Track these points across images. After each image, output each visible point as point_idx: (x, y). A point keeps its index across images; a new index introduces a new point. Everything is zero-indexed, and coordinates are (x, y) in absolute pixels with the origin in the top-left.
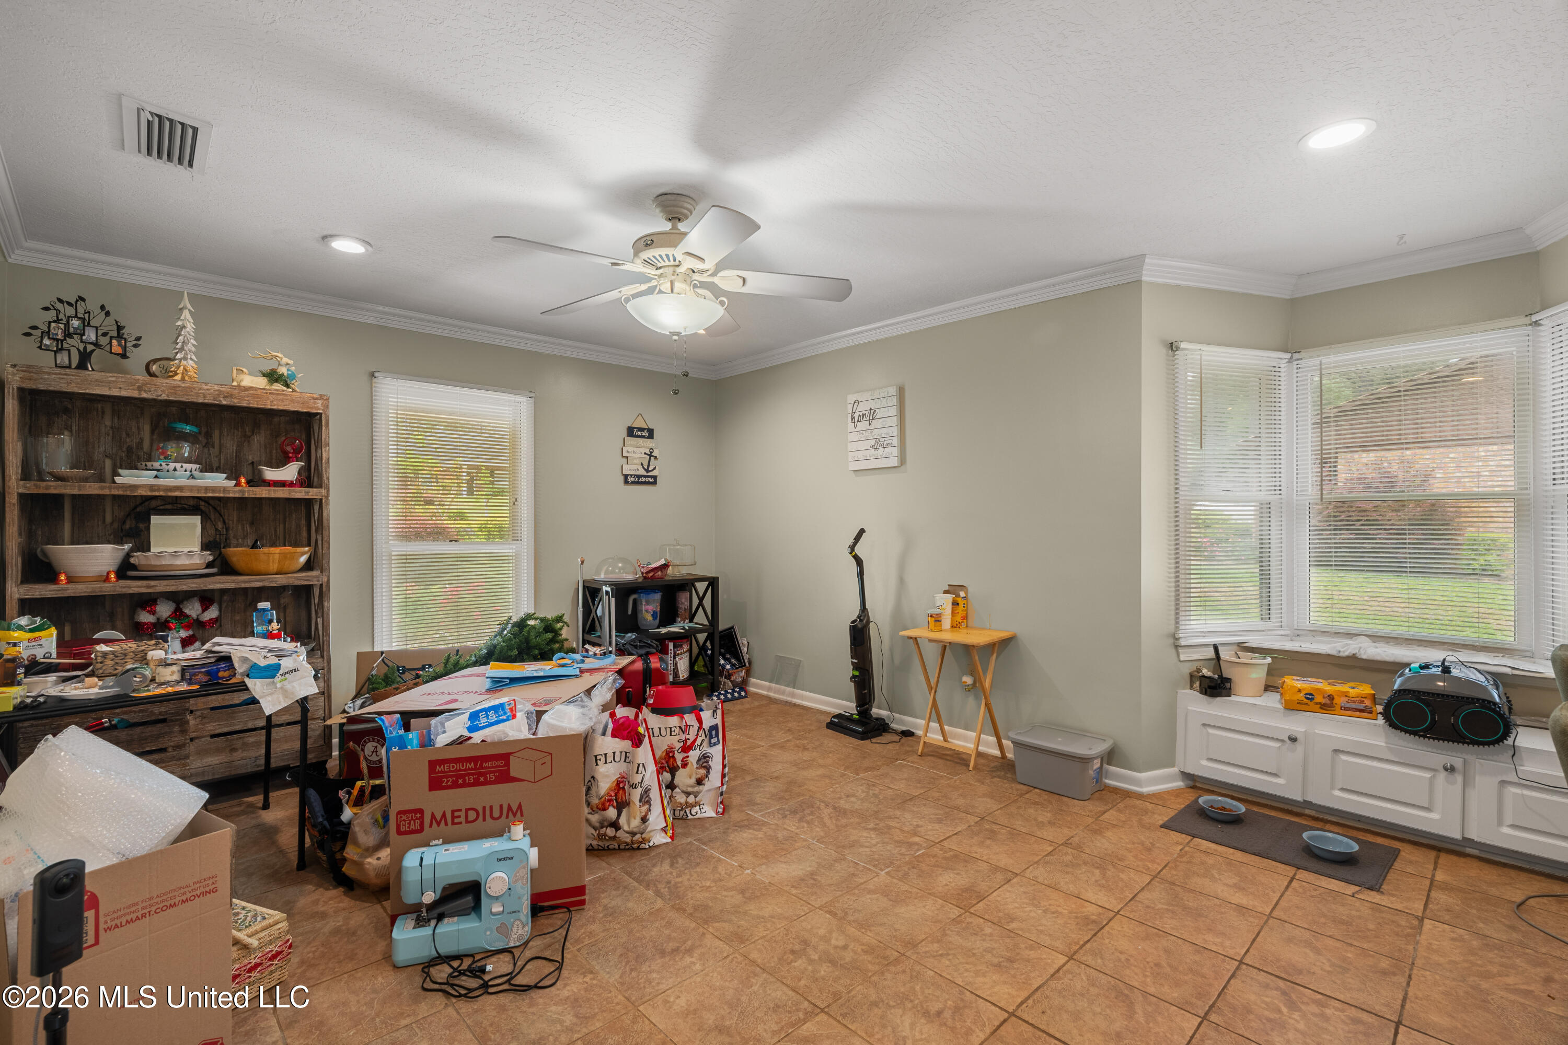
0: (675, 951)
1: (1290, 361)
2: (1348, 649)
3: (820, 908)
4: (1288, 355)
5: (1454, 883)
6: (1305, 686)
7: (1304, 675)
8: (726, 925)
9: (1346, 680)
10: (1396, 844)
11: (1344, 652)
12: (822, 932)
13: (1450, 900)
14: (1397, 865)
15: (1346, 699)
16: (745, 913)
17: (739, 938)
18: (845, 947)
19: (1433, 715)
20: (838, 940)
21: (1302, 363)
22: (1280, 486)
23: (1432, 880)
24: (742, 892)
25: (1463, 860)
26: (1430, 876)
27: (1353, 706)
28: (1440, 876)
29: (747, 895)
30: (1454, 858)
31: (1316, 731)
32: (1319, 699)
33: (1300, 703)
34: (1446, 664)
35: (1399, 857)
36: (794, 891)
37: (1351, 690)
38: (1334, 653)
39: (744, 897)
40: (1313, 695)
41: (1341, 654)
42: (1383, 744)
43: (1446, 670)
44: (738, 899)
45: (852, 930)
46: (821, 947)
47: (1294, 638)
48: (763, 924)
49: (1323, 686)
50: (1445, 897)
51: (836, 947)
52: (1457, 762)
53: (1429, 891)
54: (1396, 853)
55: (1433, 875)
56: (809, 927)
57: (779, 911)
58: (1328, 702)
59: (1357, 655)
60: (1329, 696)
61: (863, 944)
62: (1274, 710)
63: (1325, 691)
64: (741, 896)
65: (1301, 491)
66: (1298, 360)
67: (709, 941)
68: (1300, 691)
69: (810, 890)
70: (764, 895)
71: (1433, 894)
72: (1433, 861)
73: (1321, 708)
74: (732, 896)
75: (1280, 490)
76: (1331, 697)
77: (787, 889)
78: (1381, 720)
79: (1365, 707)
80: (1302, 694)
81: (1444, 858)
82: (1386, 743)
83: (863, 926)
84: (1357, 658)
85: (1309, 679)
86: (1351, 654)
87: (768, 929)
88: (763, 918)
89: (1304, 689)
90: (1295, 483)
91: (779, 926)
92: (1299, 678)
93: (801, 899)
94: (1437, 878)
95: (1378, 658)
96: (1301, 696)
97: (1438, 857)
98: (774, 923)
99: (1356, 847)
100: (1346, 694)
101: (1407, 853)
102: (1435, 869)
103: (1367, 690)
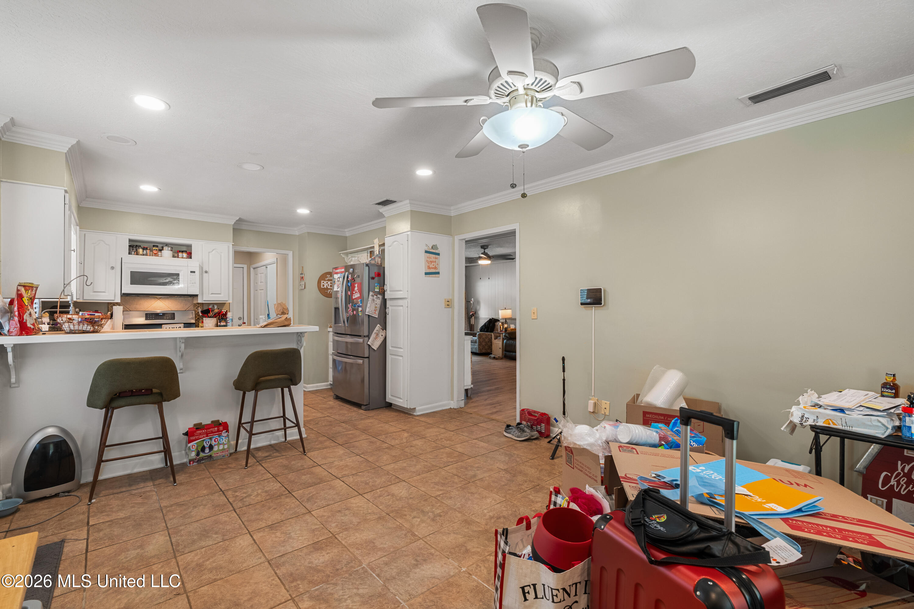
0: (499, 518)
3: (420, 539)
8: (475, 529)
12: (424, 525)
16: (465, 536)
17: (468, 522)
18: (414, 517)
20: (417, 521)
24: (467, 551)
29: (464, 549)
36: (433, 551)
39: (465, 546)
44: (469, 546)
45: (407, 525)
46: (426, 517)
48: (454, 529)
51: (419, 518)
56: (429, 527)
57: (445, 538)
61: (405, 518)
64: (468, 548)
67: (483, 522)
69: (422, 552)
70: (453, 548)
74: (474, 547)
77: (438, 553)
83: (400, 527)
87: (452, 526)
88: (454, 533)
91: (446, 528)
93: (430, 545)
98: (448, 530)
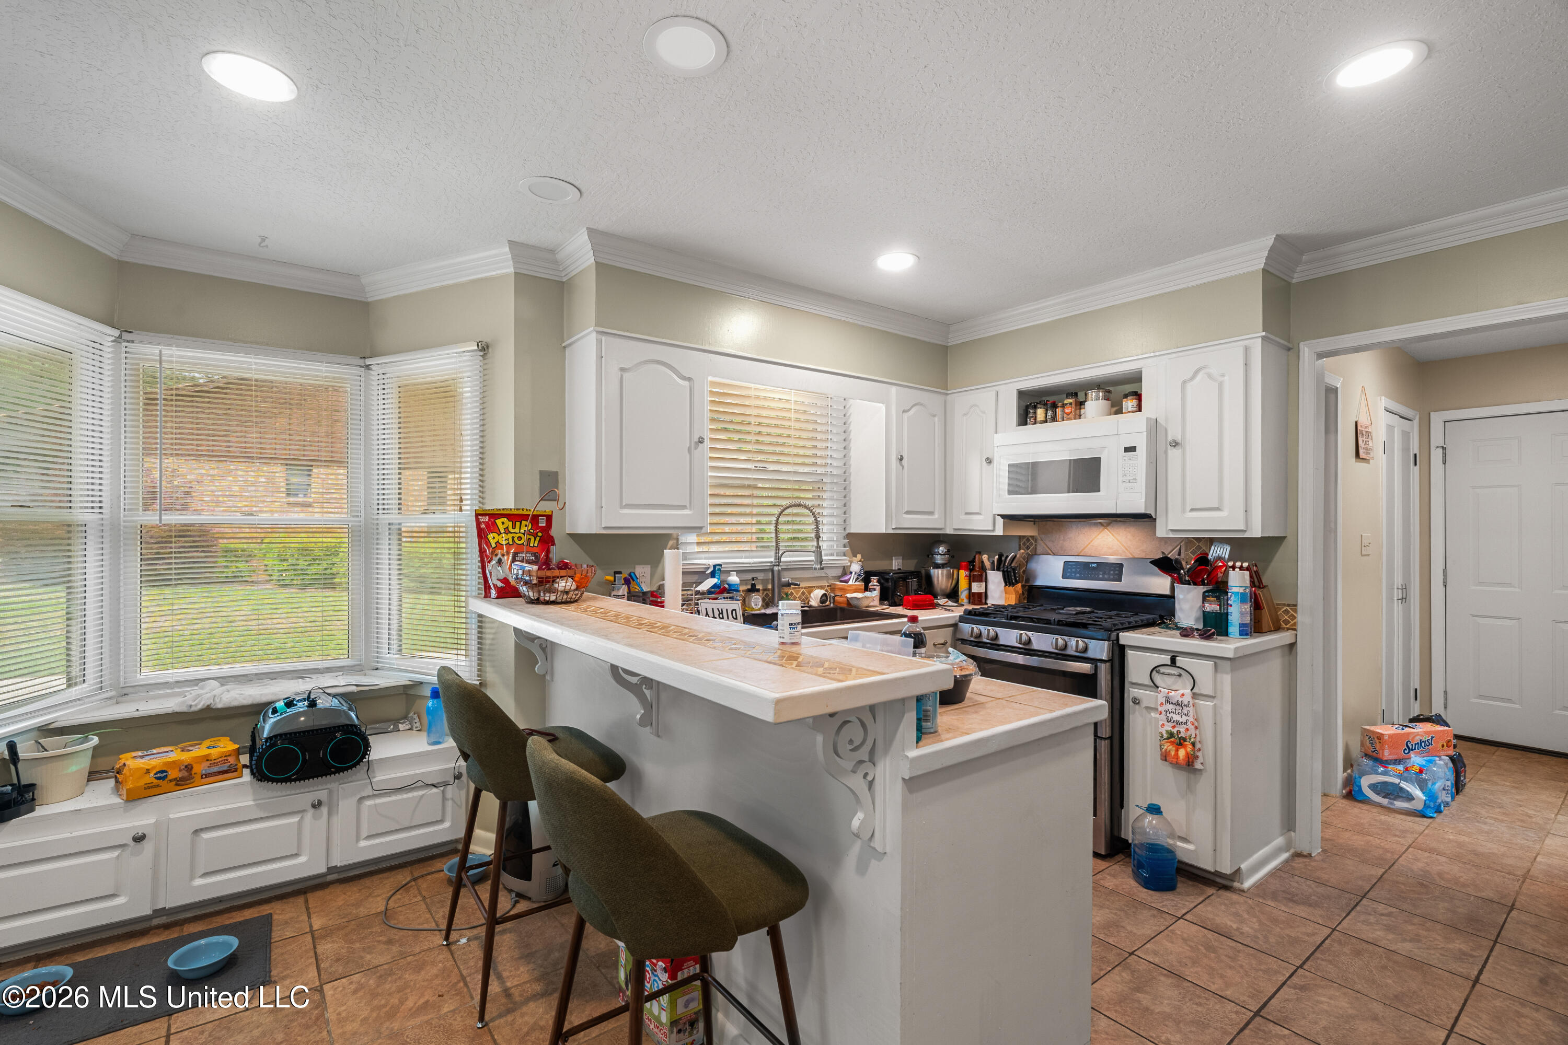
1: (118, 340)
2: (200, 701)
4: (116, 333)
5: (330, 923)
6: (154, 763)
7: (145, 746)
9: (201, 739)
10: (265, 909)
11: (196, 705)
13: (336, 946)
14: (276, 935)
15: (208, 763)
19: (304, 755)
21: (133, 347)
22: (100, 502)
23: (312, 932)
25: (327, 891)
26: (308, 930)
27: (216, 769)
28: (317, 923)
30: (319, 893)
31: (171, 816)
32: (174, 774)
33: (148, 787)
34: (312, 696)
35: (274, 923)
37: (213, 751)
38: (184, 709)
40: (167, 772)
41: (193, 709)
42: (251, 803)
43: (312, 704)
47: (120, 699)
49: (175, 755)
50: (329, 946)
52: (323, 795)
53: (315, 948)
54: (267, 921)
55: (311, 926)
58: (186, 774)
59: (212, 706)
60: (186, 767)
62: (110, 808)
63: (182, 761)
65: (130, 510)
66: (128, 341)
68: (148, 771)
71: (320, 949)
72: (304, 909)
73: (176, 785)
75: (101, 508)
76: (189, 768)
78: (247, 776)
79: (229, 766)
80: (152, 774)
81: (314, 899)
82: (254, 800)
84: (212, 709)
85: (155, 751)
86: (205, 706)
89: (153, 768)
90: (122, 499)
92: (140, 754)
94: (315, 927)
95: (235, 704)
96: (150, 779)
97: (306, 901)
99: (234, 942)
100: (207, 758)
101: (281, 913)
102: (309, 917)
103: (227, 745)
